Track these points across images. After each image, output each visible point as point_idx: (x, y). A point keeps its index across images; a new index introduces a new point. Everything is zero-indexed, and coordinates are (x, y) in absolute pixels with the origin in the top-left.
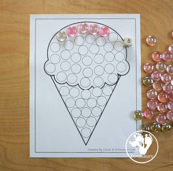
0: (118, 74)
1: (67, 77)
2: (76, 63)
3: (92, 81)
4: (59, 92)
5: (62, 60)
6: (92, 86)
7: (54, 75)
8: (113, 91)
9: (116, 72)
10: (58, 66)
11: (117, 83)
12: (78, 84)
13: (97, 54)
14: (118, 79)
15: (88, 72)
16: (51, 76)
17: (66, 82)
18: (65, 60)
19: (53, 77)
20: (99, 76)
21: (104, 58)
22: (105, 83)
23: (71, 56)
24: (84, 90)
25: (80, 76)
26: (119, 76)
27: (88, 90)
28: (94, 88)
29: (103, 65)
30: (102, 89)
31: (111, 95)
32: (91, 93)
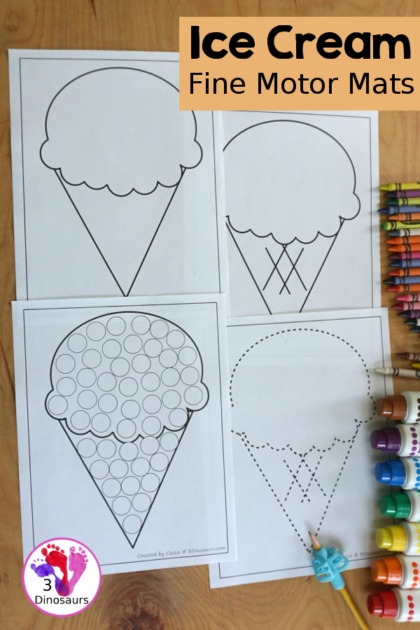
0: (187, 409)
1: (91, 422)
2: (108, 392)
3: (139, 426)
4: (77, 451)
5: (80, 389)
6: (140, 435)
7: (65, 419)
8: (179, 442)
9: (184, 405)
10: (72, 400)
11: (186, 425)
12: (113, 433)
13: (146, 373)
14: (189, 419)
15: (131, 409)
16: (59, 420)
17: (90, 431)
18: (87, 389)
19: (63, 422)
20: (152, 415)
21: (161, 379)
22: (165, 427)
23: (97, 380)
24: (124, 443)
25: (117, 417)
26: (190, 413)
27: (132, 442)
28: (143, 438)
29: (159, 393)
30: (159, 439)
31: (176, 449)
32: (139, 449)
